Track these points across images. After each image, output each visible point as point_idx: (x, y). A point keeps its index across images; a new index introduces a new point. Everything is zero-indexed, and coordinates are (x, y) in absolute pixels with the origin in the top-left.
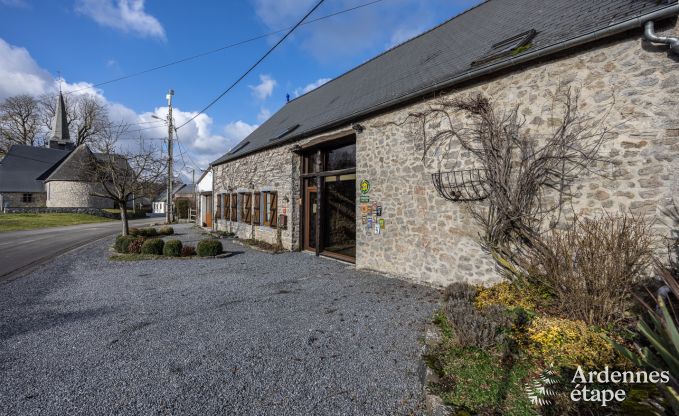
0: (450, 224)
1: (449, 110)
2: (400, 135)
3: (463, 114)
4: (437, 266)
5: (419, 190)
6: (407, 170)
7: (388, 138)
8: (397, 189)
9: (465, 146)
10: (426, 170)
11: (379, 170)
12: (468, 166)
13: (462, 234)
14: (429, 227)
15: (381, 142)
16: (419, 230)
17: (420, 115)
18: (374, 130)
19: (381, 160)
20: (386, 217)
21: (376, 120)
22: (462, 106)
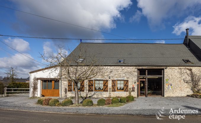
0: (186, 86)
1: (186, 69)
2: (176, 71)
3: (188, 70)
4: (183, 93)
5: (180, 81)
6: (177, 77)
7: (173, 71)
8: (175, 81)
9: (188, 75)
10: (181, 78)
11: (171, 77)
12: (189, 78)
13: (187, 88)
14: (182, 87)
15: (171, 72)
16: (180, 88)
17: (180, 69)
18: (170, 69)
19: (172, 75)
20: (173, 86)
21: (170, 67)
22: (188, 69)
